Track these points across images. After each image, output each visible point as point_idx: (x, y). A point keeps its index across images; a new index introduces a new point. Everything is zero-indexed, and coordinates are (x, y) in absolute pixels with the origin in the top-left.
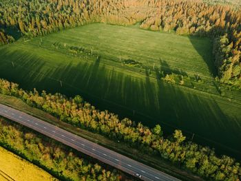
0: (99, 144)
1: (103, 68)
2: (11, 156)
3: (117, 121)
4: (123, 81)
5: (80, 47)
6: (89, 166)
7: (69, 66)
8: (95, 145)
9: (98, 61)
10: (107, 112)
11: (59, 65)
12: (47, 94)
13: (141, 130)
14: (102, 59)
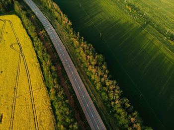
0: (95, 104)
1: (144, 35)
2: (40, 74)
3: (118, 97)
4: (154, 57)
5: (137, 6)
6: (72, 120)
7: (117, 22)
8: (92, 102)
9: (144, 26)
10: (115, 82)
11: (110, 18)
12: (84, 41)
13: (133, 120)
14: (149, 25)
